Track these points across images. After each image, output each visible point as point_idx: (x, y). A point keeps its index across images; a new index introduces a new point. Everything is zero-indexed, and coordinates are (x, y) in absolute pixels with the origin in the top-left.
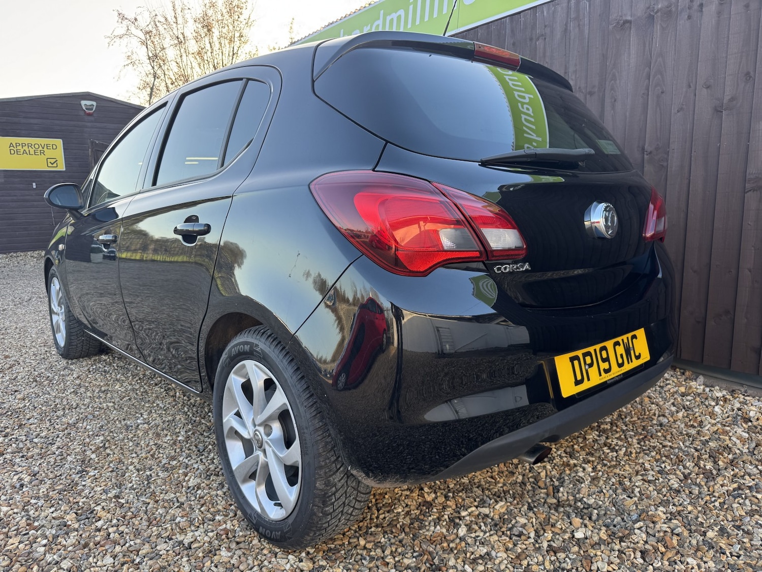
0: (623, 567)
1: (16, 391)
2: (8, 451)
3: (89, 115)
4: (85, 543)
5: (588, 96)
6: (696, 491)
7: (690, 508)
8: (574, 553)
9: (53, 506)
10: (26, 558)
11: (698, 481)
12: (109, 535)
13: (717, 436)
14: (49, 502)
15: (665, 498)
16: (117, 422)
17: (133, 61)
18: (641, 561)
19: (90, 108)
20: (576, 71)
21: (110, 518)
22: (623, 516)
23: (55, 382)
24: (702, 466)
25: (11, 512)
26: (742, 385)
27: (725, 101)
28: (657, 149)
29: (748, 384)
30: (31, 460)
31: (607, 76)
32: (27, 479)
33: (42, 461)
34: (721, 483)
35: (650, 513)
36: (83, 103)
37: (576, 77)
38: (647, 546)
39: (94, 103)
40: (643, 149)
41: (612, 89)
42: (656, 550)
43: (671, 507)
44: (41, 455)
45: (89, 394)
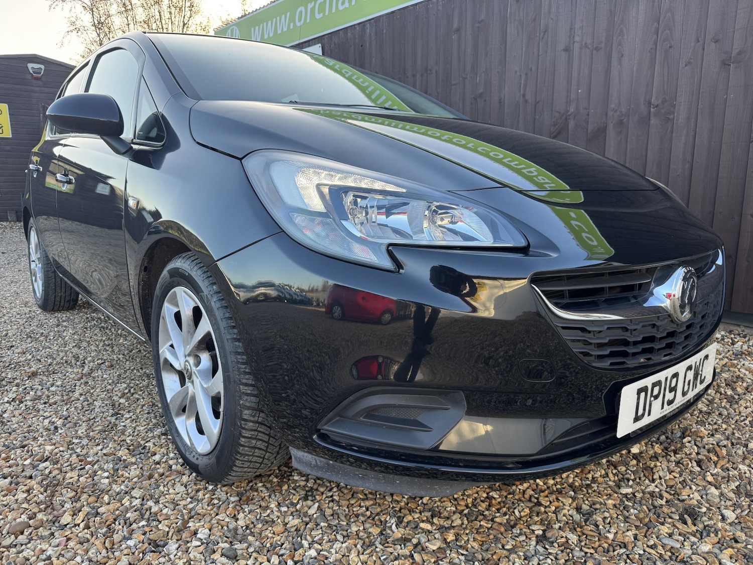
0: (684, 474)
1: (12, 347)
2: (26, 398)
3: (37, 79)
4: (150, 474)
5: (594, 52)
6: (725, 413)
7: (724, 426)
8: (633, 466)
9: (98, 445)
10: (93, 489)
11: (723, 404)
12: (171, 467)
13: (727, 369)
14: (93, 441)
15: (699, 419)
16: (135, 371)
17: (77, 27)
18: (699, 469)
19: (37, 71)
20: (582, 27)
21: (165, 452)
22: (667, 435)
23: (52, 338)
24: (723, 392)
25: (57, 450)
26: (739, 326)
27: (734, 54)
28: (663, 102)
29: (744, 325)
30: (55, 406)
31: (615, 31)
32: (59, 423)
33: (68, 406)
34: (744, 405)
35: (693, 430)
36: (30, 66)
37: (582, 33)
38: (700, 457)
39: (42, 67)
40: (650, 103)
41: (620, 44)
42: (709, 459)
43: (707, 426)
44: (63, 401)
45: (93, 348)
